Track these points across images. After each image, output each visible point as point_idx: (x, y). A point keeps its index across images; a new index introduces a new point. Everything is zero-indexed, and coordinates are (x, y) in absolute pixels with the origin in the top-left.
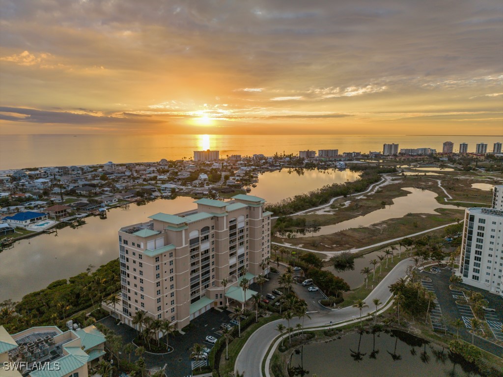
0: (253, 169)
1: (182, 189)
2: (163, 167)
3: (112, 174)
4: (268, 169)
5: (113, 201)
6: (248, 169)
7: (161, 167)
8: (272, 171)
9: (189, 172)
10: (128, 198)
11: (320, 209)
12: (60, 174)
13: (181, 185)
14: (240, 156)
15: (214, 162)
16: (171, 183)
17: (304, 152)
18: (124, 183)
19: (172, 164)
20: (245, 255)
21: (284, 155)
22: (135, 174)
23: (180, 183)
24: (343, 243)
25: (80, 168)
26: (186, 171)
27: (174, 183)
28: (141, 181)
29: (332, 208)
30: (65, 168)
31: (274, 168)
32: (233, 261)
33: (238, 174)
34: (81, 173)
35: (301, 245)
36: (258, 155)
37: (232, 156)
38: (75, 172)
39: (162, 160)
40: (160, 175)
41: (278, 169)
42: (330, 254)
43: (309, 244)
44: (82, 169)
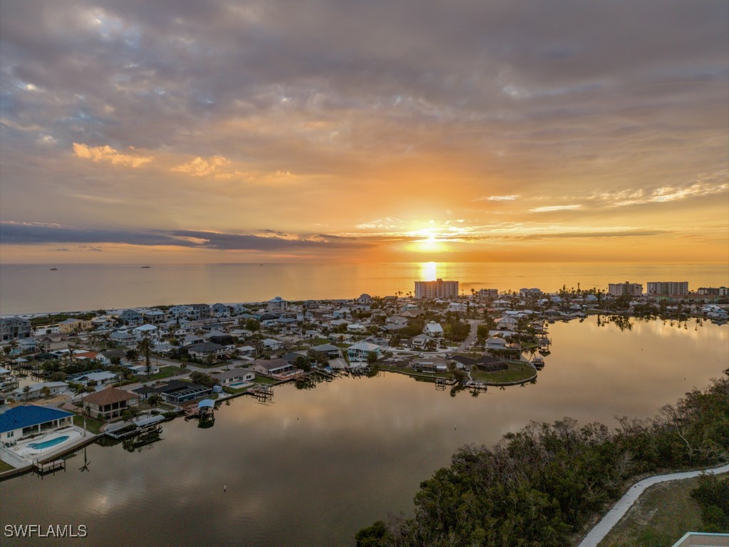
0: (529, 315)
1: (390, 355)
2: (362, 307)
3: (275, 318)
4: (559, 315)
5: (245, 379)
6: (520, 315)
7: (359, 307)
8: (566, 320)
9: (407, 317)
10: (278, 372)
12: (195, 316)
13: (389, 344)
14: (496, 291)
15: (449, 301)
16: (370, 341)
17: (620, 285)
18: (288, 335)
19: (378, 303)
21: (579, 291)
22: (313, 320)
23: (388, 340)
25: (228, 307)
26: (400, 316)
27: (376, 340)
28: (317, 334)
30: (204, 306)
31: (572, 314)
33: (504, 326)
36: (529, 290)
37: (482, 291)
38: (219, 314)
39: (362, 296)
40: (354, 322)
41: (580, 316)
44: (231, 309)
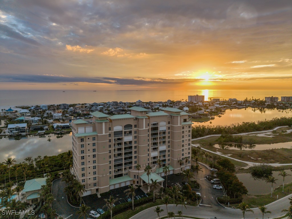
0: (225, 106)
4: (236, 107)
6: (220, 106)
7: (166, 104)
9: (180, 106)
11: (262, 133)
12: (114, 105)
14: (219, 99)
15: (199, 102)
17: (269, 97)
19: (173, 102)
20: (167, 151)
21: (253, 100)
24: (270, 158)
29: (273, 133)
30: (116, 102)
31: (241, 107)
32: (155, 154)
33: (211, 109)
34: (124, 105)
35: (229, 155)
37: (213, 99)
38: (121, 105)
39: (168, 100)
41: (244, 108)
42: (251, 164)
43: (237, 155)
44: (125, 103)
